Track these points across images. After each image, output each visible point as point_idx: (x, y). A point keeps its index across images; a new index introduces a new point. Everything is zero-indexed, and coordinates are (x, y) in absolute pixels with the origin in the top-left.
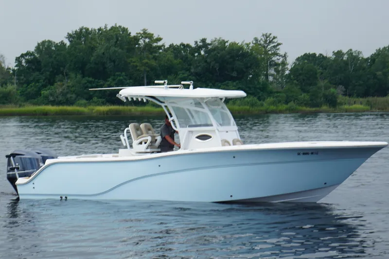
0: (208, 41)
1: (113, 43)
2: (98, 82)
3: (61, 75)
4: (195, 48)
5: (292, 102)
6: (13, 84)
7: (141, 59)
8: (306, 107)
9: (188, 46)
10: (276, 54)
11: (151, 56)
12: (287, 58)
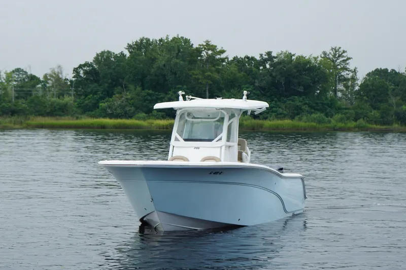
0: (274, 54)
1: (175, 55)
2: (158, 95)
3: (120, 87)
4: (260, 61)
5: (362, 119)
6: (70, 95)
7: (204, 72)
8: (376, 125)
9: (253, 58)
10: (345, 69)
11: (213, 69)
12: (357, 74)
